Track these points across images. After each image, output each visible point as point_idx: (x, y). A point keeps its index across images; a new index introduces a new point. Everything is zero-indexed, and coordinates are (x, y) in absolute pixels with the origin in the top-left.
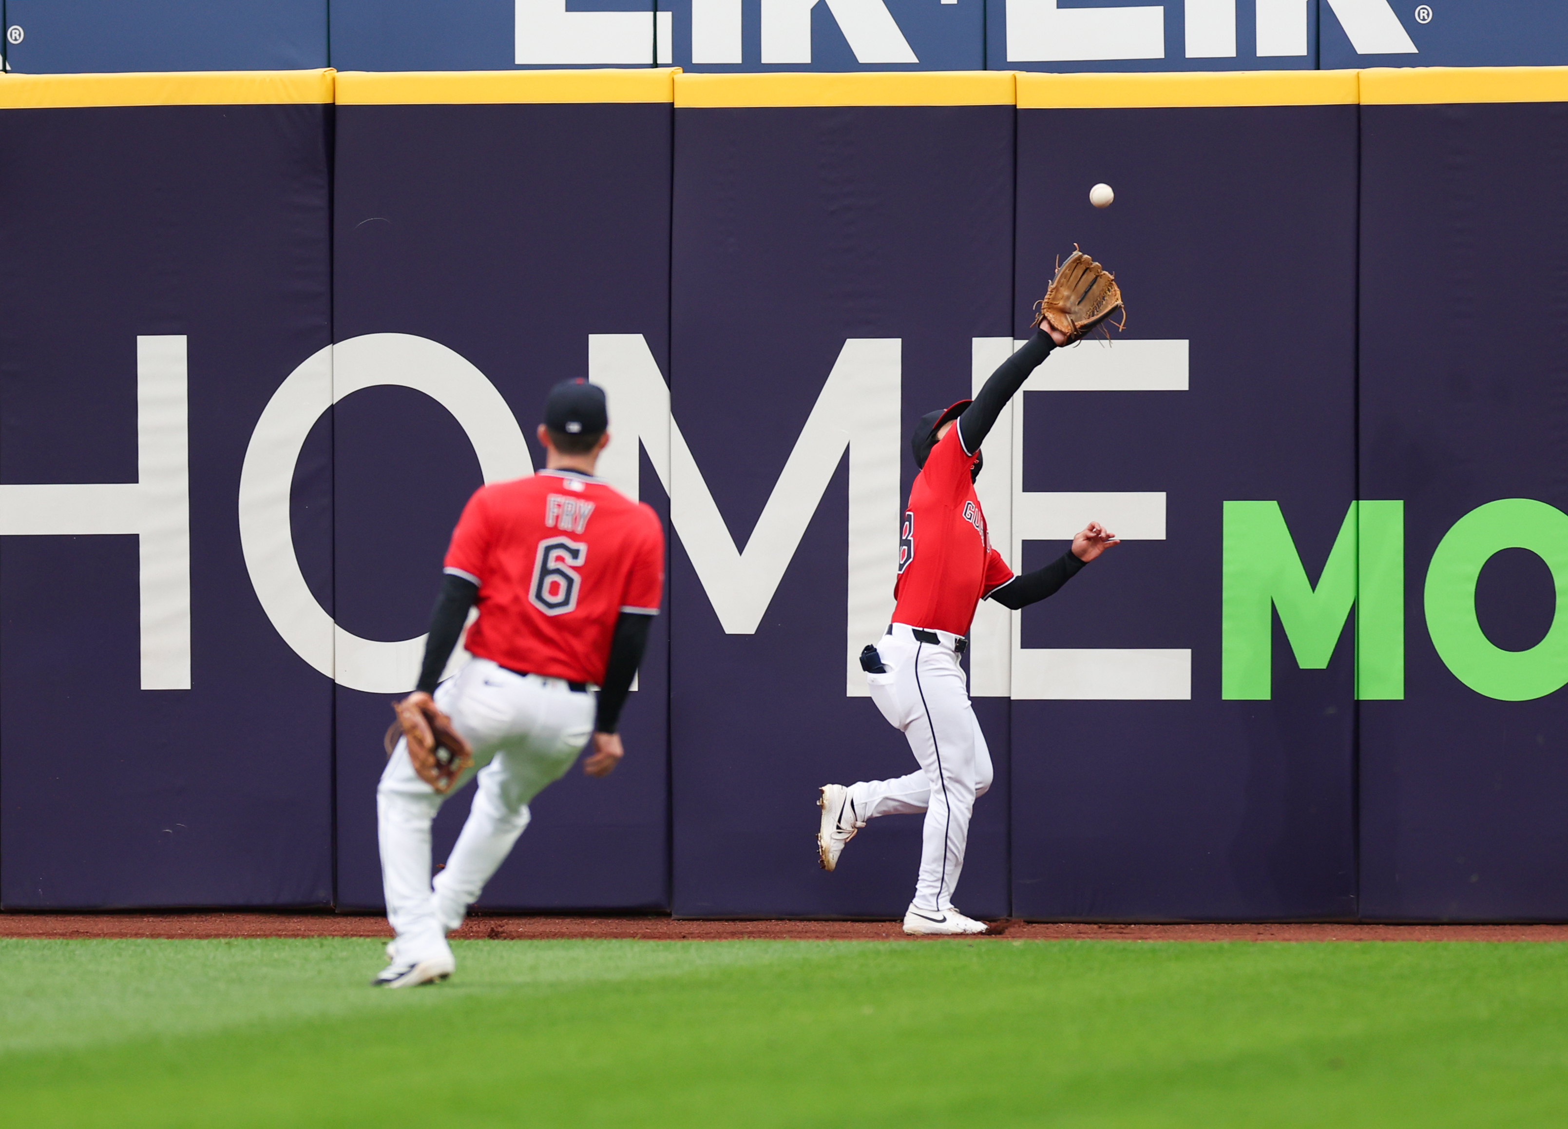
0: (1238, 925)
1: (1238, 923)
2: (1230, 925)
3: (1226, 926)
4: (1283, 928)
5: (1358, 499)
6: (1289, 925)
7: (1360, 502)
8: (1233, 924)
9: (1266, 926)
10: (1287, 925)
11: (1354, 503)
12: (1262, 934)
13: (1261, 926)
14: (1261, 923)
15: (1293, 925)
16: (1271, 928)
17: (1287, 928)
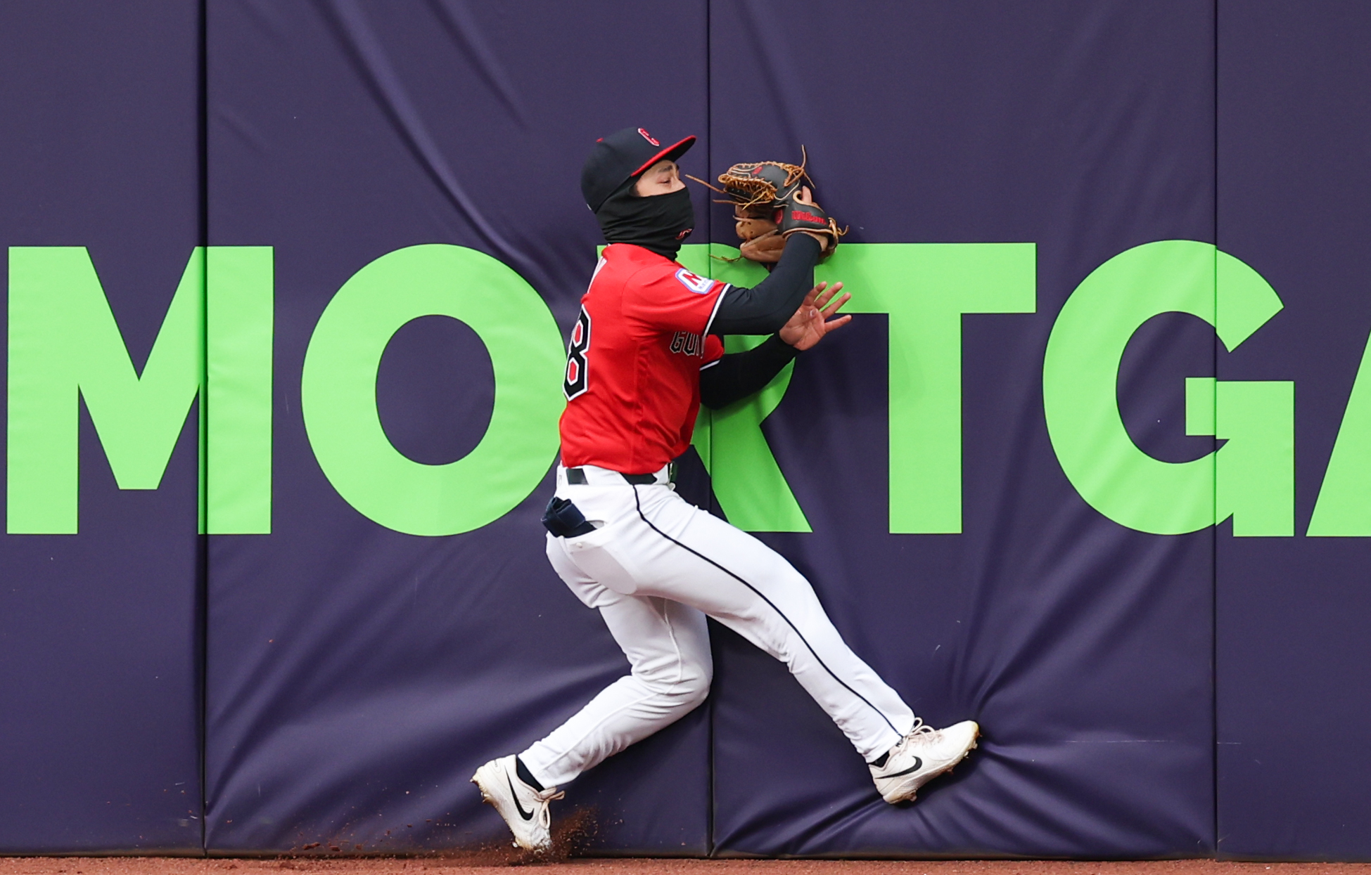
0: (29, 859)
1: (30, 857)
2: (19, 859)
3: (13, 861)
4: (95, 864)
5: (204, 243)
6: (103, 859)
7: (209, 249)
8: (23, 857)
9: (71, 861)
10: (101, 859)
11: (197, 251)
12: (65, 871)
13: (63, 860)
14: (63, 857)
15: (109, 859)
16: (78, 863)
17: (101, 863)
